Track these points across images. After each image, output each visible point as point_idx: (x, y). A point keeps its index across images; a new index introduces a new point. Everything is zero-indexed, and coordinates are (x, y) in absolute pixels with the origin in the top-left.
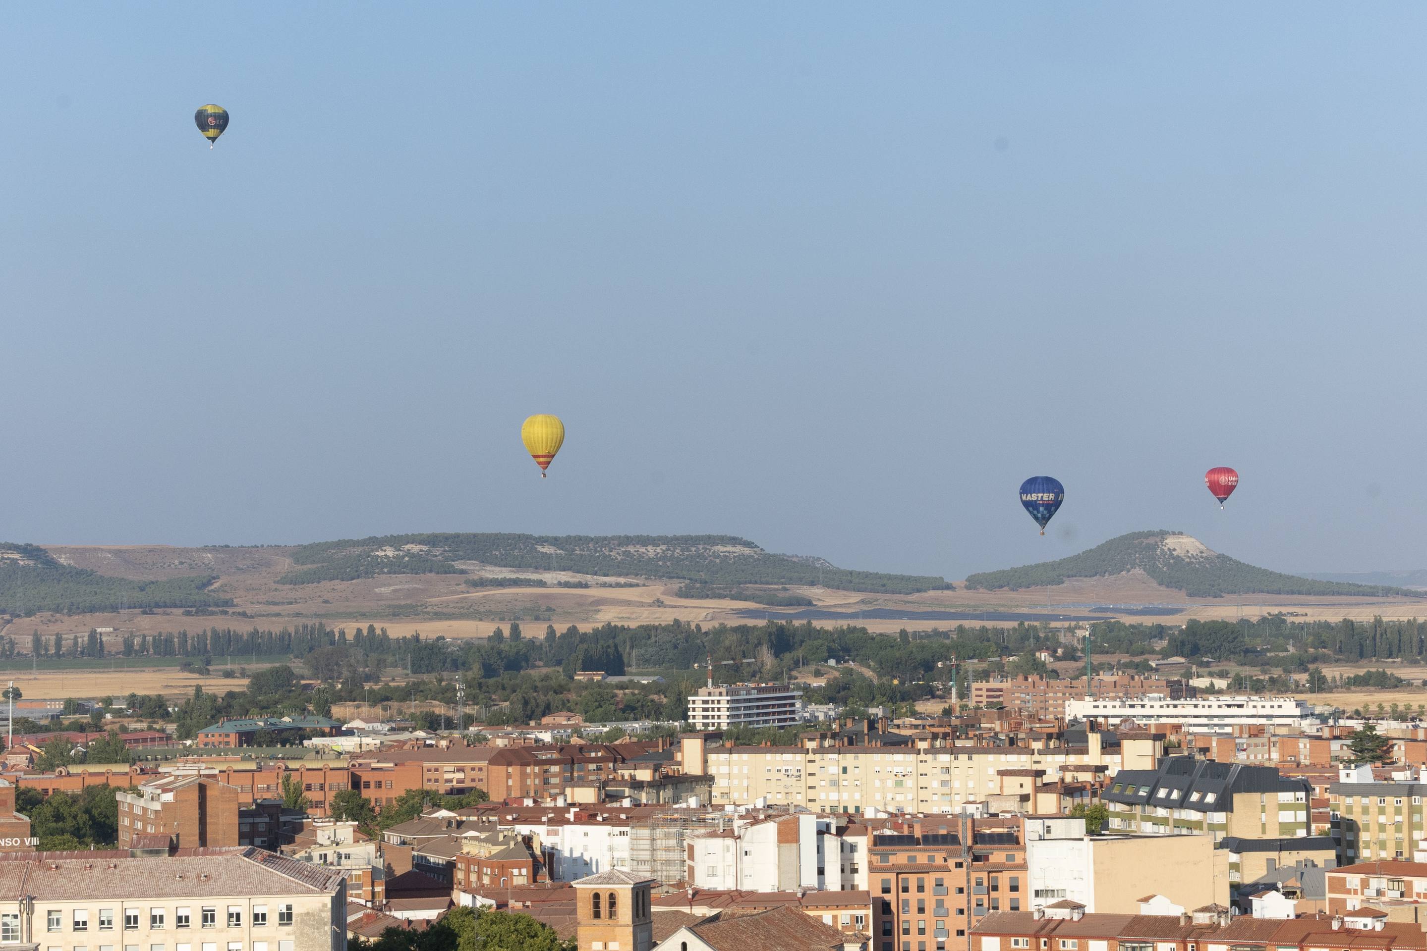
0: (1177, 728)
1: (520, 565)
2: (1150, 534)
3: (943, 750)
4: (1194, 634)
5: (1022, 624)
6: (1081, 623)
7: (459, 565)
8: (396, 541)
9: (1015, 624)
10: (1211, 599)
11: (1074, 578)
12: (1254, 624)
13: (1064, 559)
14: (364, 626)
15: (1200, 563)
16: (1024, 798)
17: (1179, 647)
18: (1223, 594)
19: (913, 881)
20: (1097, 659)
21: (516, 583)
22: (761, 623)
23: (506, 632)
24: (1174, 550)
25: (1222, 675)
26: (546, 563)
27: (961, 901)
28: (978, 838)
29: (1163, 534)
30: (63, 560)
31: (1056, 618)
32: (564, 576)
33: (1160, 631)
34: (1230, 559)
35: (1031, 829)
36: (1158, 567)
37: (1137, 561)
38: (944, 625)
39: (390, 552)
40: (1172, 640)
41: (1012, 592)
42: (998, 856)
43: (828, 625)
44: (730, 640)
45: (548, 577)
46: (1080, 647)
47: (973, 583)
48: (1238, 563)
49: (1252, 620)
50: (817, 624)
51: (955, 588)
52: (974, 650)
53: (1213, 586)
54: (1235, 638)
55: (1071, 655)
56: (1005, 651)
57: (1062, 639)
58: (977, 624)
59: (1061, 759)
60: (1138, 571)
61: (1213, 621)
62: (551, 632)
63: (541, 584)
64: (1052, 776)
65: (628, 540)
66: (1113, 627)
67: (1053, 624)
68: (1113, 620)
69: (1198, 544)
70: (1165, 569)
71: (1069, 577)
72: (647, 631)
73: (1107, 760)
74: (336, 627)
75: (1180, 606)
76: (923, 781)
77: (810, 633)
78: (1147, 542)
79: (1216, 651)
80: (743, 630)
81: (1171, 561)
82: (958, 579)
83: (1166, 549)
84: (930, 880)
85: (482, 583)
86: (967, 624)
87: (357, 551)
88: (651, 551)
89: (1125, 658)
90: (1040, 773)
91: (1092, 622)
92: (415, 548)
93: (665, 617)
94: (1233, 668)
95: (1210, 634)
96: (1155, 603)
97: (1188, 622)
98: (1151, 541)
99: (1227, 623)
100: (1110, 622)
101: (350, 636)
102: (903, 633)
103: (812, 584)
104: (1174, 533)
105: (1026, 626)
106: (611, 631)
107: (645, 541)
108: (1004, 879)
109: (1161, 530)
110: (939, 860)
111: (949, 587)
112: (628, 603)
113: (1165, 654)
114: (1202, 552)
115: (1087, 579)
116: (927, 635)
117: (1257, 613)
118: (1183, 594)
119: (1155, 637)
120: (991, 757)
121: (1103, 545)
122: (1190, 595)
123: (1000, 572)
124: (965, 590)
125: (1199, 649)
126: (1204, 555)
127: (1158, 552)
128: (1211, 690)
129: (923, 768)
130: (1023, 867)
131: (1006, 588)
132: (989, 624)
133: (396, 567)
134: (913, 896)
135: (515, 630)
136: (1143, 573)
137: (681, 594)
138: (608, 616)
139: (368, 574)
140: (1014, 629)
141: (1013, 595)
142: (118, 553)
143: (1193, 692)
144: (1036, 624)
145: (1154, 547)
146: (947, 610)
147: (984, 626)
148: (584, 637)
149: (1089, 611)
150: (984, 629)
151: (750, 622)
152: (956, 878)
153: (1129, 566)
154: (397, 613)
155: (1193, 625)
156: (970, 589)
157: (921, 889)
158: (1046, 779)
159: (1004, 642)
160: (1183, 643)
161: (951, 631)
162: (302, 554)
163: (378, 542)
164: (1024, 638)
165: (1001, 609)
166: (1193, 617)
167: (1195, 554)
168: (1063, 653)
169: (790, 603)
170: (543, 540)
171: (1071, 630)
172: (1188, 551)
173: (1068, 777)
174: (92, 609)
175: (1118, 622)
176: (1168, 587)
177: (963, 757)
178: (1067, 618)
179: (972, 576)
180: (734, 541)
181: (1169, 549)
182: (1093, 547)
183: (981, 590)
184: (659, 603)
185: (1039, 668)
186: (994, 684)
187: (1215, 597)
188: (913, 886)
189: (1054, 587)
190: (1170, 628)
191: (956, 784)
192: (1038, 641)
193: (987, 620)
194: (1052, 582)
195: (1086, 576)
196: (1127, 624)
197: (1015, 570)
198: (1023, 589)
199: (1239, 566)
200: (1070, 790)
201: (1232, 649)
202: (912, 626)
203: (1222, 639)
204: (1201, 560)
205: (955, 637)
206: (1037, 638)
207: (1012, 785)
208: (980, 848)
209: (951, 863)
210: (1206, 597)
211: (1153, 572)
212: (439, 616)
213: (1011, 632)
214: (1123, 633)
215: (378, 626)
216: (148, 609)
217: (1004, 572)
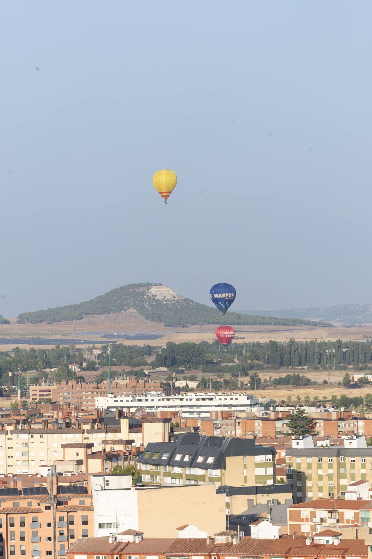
0: (175, 414)
2: (140, 285)
3: (23, 431)
4: (173, 352)
5: (58, 346)
6: (96, 345)
9: (54, 346)
10: (180, 328)
11: (90, 315)
12: (211, 345)
13: (83, 303)
15: (173, 304)
16: (80, 463)
17: (163, 361)
18: (188, 325)
19: (17, 519)
20: (109, 369)
24: (156, 296)
25: (192, 379)
27: (49, 531)
28: (60, 490)
29: (149, 285)
31: (78, 342)
33: (149, 350)
34: (193, 302)
35: (96, 483)
36: (145, 307)
37: (132, 303)
38: (5, 348)
40: (158, 355)
41: (48, 325)
42: (74, 501)
46: (97, 361)
47: (23, 319)
48: (197, 304)
49: (209, 342)
51: (11, 323)
52: (27, 364)
53: (182, 320)
54: (200, 354)
55: (92, 367)
56: (48, 364)
57: (87, 356)
58: (27, 347)
59: (102, 436)
60: (132, 310)
61: (185, 343)
64: (98, 448)
66: (117, 348)
67: (78, 346)
68: (117, 343)
69: (171, 292)
70: (150, 308)
71: (86, 314)
73: (133, 436)
75: (160, 333)
76: (10, 452)
78: (138, 291)
79: (188, 363)
81: (154, 303)
82: (12, 317)
83: (150, 295)
84: (28, 518)
86: (21, 346)
89: (128, 369)
90: (90, 446)
91: (104, 344)
94: (199, 374)
95: (184, 352)
96: (144, 331)
97: (167, 344)
98: (141, 290)
99: (195, 344)
100: (116, 344)
104: (156, 285)
105: (61, 348)
108: (78, 517)
109: (147, 283)
110: (34, 505)
111: (6, 322)
113: (154, 365)
114: (174, 297)
115: (99, 316)
117: (212, 338)
118: (162, 325)
119: (146, 354)
120: (56, 436)
121: (109, 293)
122: (167, 326)
123: (41, 311)
124: (17, 324)
125: (176, 362)
126: (176, 299)
127: (146, 297)
128: (186, 389)
129: (10, 444)
130: (91, 508)
131: (45, 322)
132: (36, 347)
134: (17, 529)
136: (136, 311)
140: (53, 350)
141: (49, 327)
143: (178, 391)
144: (66, 346)
145: (143, 294)
146: (6, 338)
147: (33, 348)
149: (101, 337)
150: (33, 350)
152: (46, 516)
153: (126, 307)
155: (171, 346)
156: (21, 323)
157: (22, 524)
158: (94, 450)
159: (46, 358)
160: (166, 358)
161: (9, 351)
164: (60, 356)
165: (42, 337)
166: (170, 341)
167: (169, 298)
168: (87, 365)
171: (90, 350)
172: (165, 297)
173: (108, 448)
175: (121, 344)
176: (152, 321)
177: (37, 436)
178: (86, 342)
179: (22, 314)
181: (153, 295)
182: (103, 294)
183: (28, 324)
185: (71, 375)
186: (44, 387)
187: (183, 327)
188: (17, 523)
189: (77, 321)
190: (156, 348)
191: (32, 454)
192: (69, 358)
193: (33, 344)
194: (75, 318)
195: (98, 314)
196: (127, 346)
197: (50, 310)
198: (56, 323)
199: (199, 306)
200: (110, 457)
201: (198, 362)
203: (191, 355)
204: (174, 302)
205: (13, 355)
206: (69, 356)
207: (72, 454)
208: (62, 497)
209: (43, 507)
210: (177, 327)
211: (142, 310)
213: (50, 352)
214: (125, 352)
217: (43, 311)
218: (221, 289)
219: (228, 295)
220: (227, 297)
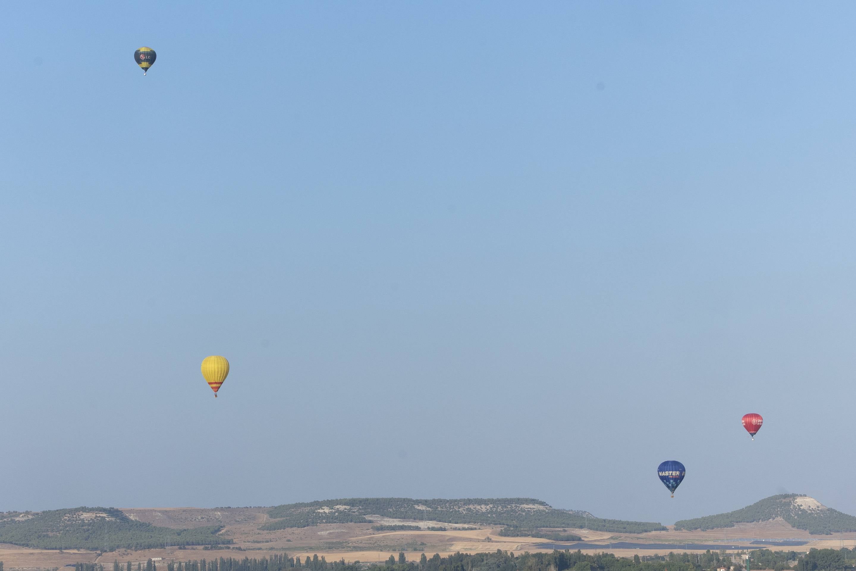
1: (404, 517)
2: (786, 496)
4: (814, 557)
5: (708, 551)
6: (745, 551)
7: (368, 517)
8: (330, 503)
9: (705, 551)
10: (824, 535)
11: (741, 523)
12: (851, 551)
13: (734, 512)
14: (311, 555)
15: (817, 514)
17: (805, 566)
18: (832, 533)
21: (402, 528)
22: (550, 551)
23: (397, 558)
24: (801, 506)
26: (420, 516)
29: (794, 496)
30: (132, 517)
31: (730, 548)
32: (431, 524)
33: (793, 556)
34: (836, 511)
36: (791, 516)
37: (779, 512)
38: (661, 552)
39: (327, 510)
40: (801, 561)
41: (703, 532)
43: (591, 552)
44: (532, 562)
45: (422, 524)
46: (744, 565)
47: (679, 526)
48: (840, 514)
49: (849, 549)
50: (584, 552)
51: (668, 530)
52: (680, 568)
53: (826, 528)
54: (839, 560)
56: (699, 568)
57: (733, 560)
58: (681, 552)
60: (780, 519)
61: (825, 549)
62: (424, 558)
63: (418, 528)
65: (469, 502)
66: (764, 553)
67: (728, 551)
68: (764, 549)
69: (815, 502)
70: (796, 517)
71: (737, 522)
72: (481, 557)
74: (294, 556)
75: (805, 540)
77: (580, 557)
78: (785, 501)
79: (828, 567)
80: (539, 556)
81: (800, 513)
82: (670, 524)
83: (796, 505)
85: (382, 528)
86: (676, 551)
87: (307, 509)
88: (484, 508)
91: (752, 550)
92: (341, 508)
93: (492, 548)
95: (824, 557)
96: (791, 538)
97: (810, 550)
98: (787, 500)
99: (834, 550)
100: (763, 550)
101: (303, 562)
102: (636, 557)
103: (581, 527)
104: (801, 496)
105: (711, 553)
106: (460, 557)
107: (480, 502)
109: (793, 494)
111: (664, 529)
112: (470, 540)
113: (796, 570)
114: (818, 507)
115: (749, 524)
116: (651, 558)
117: (853, 544)
118: (807, 532)
119: (790, 559)
121: (757, 503)
122: (811, 533)
123: (695, 519)
124: (674, 531)
125: (817, 567)
126: (820, 509)
127: (792, 507)
131: (699, 529)
132: (689, 552)
133: (330, 519)
135: (402, 557)
136: (783, 520)
137: (502, 534)
138: (458, 548)
139: (314, 523)
140: (704, 554)
141: (703, 533)
142: (165, 512)
144: (718, 551)
145: (789, 504)
146: (663, 543)
147: (685, 553)
148: (443, 561)
149: (750, 543)
150: (685, 555)
151: (544, 551)
153: (774, 516)
154: (331, 547)
155: (814, 553)
156: (678, 530)
159: (698, 562)
160: (807, 563)
161: (666, 556)
162: (274, 511)
163: (319, 504)
164: (710, 560)
165: (696, 542)
166: (813, 547)
167: (814, 508)
168: (734, 569)
169: (568, 539)
170: (418, 502)
171: (739, 555)
172: (810, 507)
174: (149, 547)
175: (768, 550)
176: (798, 528)
178: (737, 548)
179: (678, 522)
180: (534, 501)
181: (798, 505)
182: (752, 504)
183: (684, 531)
184: (489, 540)
187: (827, 534)
189: (729, 528)
190: (800, 553)
192: (718, 562)
193: (688, 549)
194: (727, 526)
195: (748, 522)
196: (773, 551)
197: (704, 519)
198: (709, 530)
199: (841, 515)
201: (838, 567)
202: (642, 553)
203: (831, 560)
204: (818, 512)
205: (668, 559)
206: (718, 560)
210: (821, 534)
211: (788, 519)
212: (356, 549)
213: (702, 556)
214: (770, 557)
215: (320, 555)
216: (182, 546)
217: (698, 519)
218: (668, 467)
219: (672, 473)
220: (670, 475)
